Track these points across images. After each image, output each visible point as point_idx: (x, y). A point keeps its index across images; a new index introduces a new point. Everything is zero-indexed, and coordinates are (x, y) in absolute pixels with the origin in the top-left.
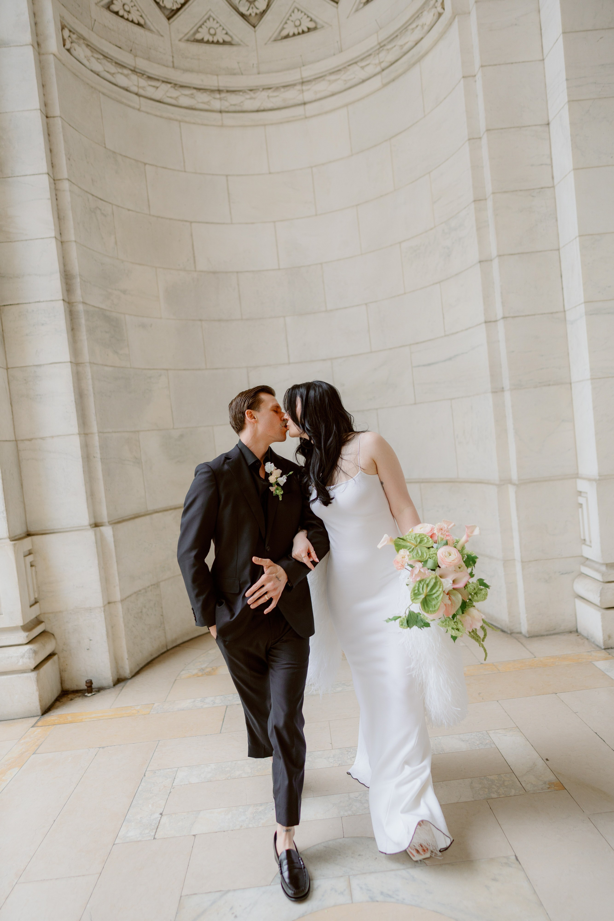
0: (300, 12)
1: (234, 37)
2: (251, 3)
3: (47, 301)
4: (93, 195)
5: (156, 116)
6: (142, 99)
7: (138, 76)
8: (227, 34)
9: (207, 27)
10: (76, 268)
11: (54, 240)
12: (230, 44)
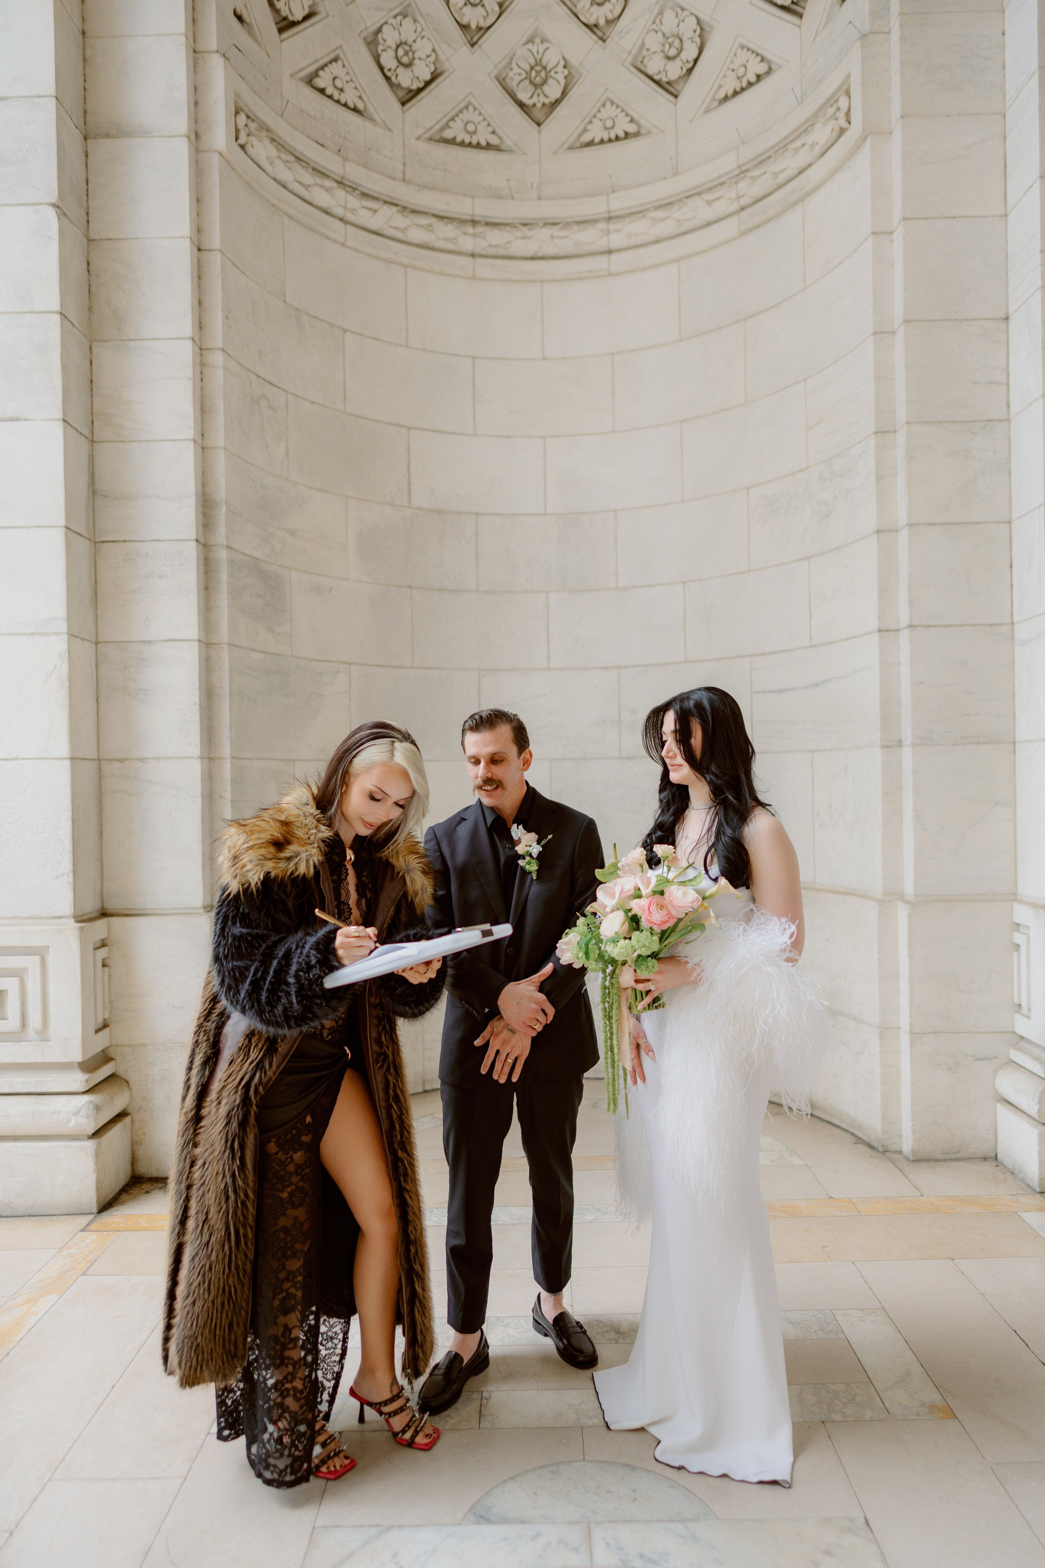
0: (614, 106)
1: (506, 139)
2: (536, 86)
3: (170, 540)
4: (259, 376)
5: (369, 255)
6: (349, 227)
7: (347, 192)
8: (493, 132)
9: (462, 121)
10: (221, 491)
11: (191, 445)
12: (498, 149)
